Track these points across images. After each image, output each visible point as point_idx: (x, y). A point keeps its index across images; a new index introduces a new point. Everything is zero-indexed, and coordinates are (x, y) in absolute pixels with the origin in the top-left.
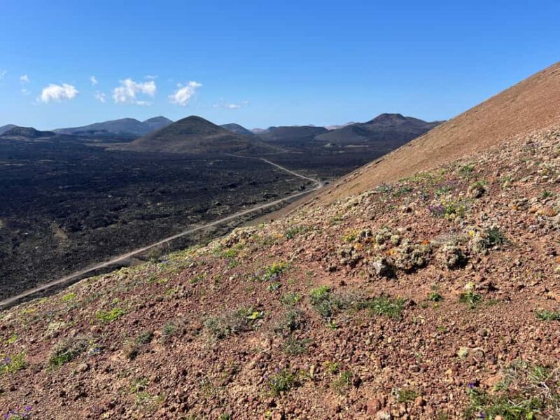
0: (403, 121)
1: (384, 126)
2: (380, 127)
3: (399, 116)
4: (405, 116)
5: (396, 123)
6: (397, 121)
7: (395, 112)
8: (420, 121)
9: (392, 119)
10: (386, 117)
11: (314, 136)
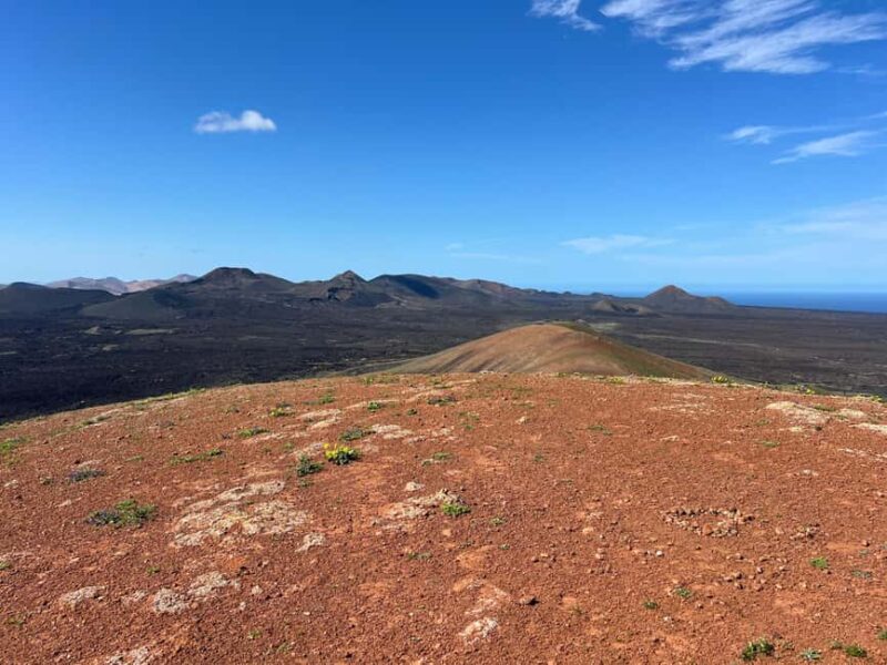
0: (252, 281)
1: (221, 287)
2: (214, 290)
3: (246, 272)
4: (256, 272)
5: (241, 284)
6: (244, 280)
7: (241, 267)
8: (282, 280)
9: (234, 276)
10: (225, 273)
11: (80, 306)
